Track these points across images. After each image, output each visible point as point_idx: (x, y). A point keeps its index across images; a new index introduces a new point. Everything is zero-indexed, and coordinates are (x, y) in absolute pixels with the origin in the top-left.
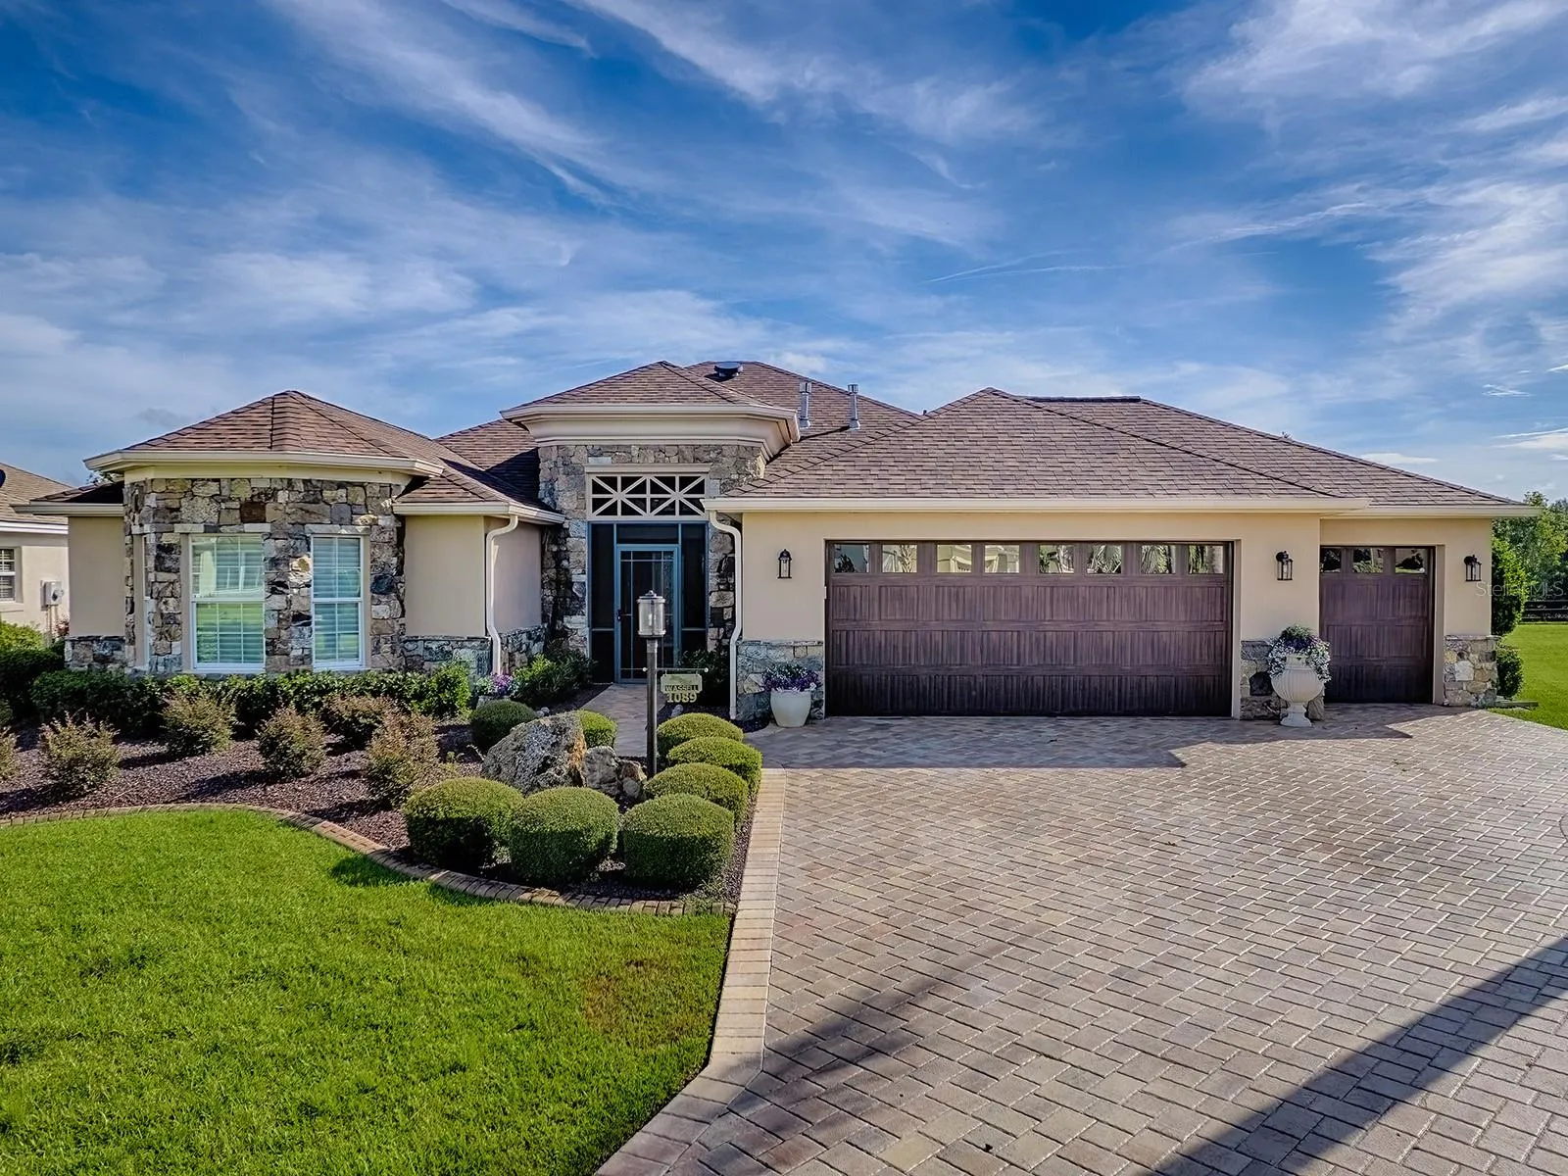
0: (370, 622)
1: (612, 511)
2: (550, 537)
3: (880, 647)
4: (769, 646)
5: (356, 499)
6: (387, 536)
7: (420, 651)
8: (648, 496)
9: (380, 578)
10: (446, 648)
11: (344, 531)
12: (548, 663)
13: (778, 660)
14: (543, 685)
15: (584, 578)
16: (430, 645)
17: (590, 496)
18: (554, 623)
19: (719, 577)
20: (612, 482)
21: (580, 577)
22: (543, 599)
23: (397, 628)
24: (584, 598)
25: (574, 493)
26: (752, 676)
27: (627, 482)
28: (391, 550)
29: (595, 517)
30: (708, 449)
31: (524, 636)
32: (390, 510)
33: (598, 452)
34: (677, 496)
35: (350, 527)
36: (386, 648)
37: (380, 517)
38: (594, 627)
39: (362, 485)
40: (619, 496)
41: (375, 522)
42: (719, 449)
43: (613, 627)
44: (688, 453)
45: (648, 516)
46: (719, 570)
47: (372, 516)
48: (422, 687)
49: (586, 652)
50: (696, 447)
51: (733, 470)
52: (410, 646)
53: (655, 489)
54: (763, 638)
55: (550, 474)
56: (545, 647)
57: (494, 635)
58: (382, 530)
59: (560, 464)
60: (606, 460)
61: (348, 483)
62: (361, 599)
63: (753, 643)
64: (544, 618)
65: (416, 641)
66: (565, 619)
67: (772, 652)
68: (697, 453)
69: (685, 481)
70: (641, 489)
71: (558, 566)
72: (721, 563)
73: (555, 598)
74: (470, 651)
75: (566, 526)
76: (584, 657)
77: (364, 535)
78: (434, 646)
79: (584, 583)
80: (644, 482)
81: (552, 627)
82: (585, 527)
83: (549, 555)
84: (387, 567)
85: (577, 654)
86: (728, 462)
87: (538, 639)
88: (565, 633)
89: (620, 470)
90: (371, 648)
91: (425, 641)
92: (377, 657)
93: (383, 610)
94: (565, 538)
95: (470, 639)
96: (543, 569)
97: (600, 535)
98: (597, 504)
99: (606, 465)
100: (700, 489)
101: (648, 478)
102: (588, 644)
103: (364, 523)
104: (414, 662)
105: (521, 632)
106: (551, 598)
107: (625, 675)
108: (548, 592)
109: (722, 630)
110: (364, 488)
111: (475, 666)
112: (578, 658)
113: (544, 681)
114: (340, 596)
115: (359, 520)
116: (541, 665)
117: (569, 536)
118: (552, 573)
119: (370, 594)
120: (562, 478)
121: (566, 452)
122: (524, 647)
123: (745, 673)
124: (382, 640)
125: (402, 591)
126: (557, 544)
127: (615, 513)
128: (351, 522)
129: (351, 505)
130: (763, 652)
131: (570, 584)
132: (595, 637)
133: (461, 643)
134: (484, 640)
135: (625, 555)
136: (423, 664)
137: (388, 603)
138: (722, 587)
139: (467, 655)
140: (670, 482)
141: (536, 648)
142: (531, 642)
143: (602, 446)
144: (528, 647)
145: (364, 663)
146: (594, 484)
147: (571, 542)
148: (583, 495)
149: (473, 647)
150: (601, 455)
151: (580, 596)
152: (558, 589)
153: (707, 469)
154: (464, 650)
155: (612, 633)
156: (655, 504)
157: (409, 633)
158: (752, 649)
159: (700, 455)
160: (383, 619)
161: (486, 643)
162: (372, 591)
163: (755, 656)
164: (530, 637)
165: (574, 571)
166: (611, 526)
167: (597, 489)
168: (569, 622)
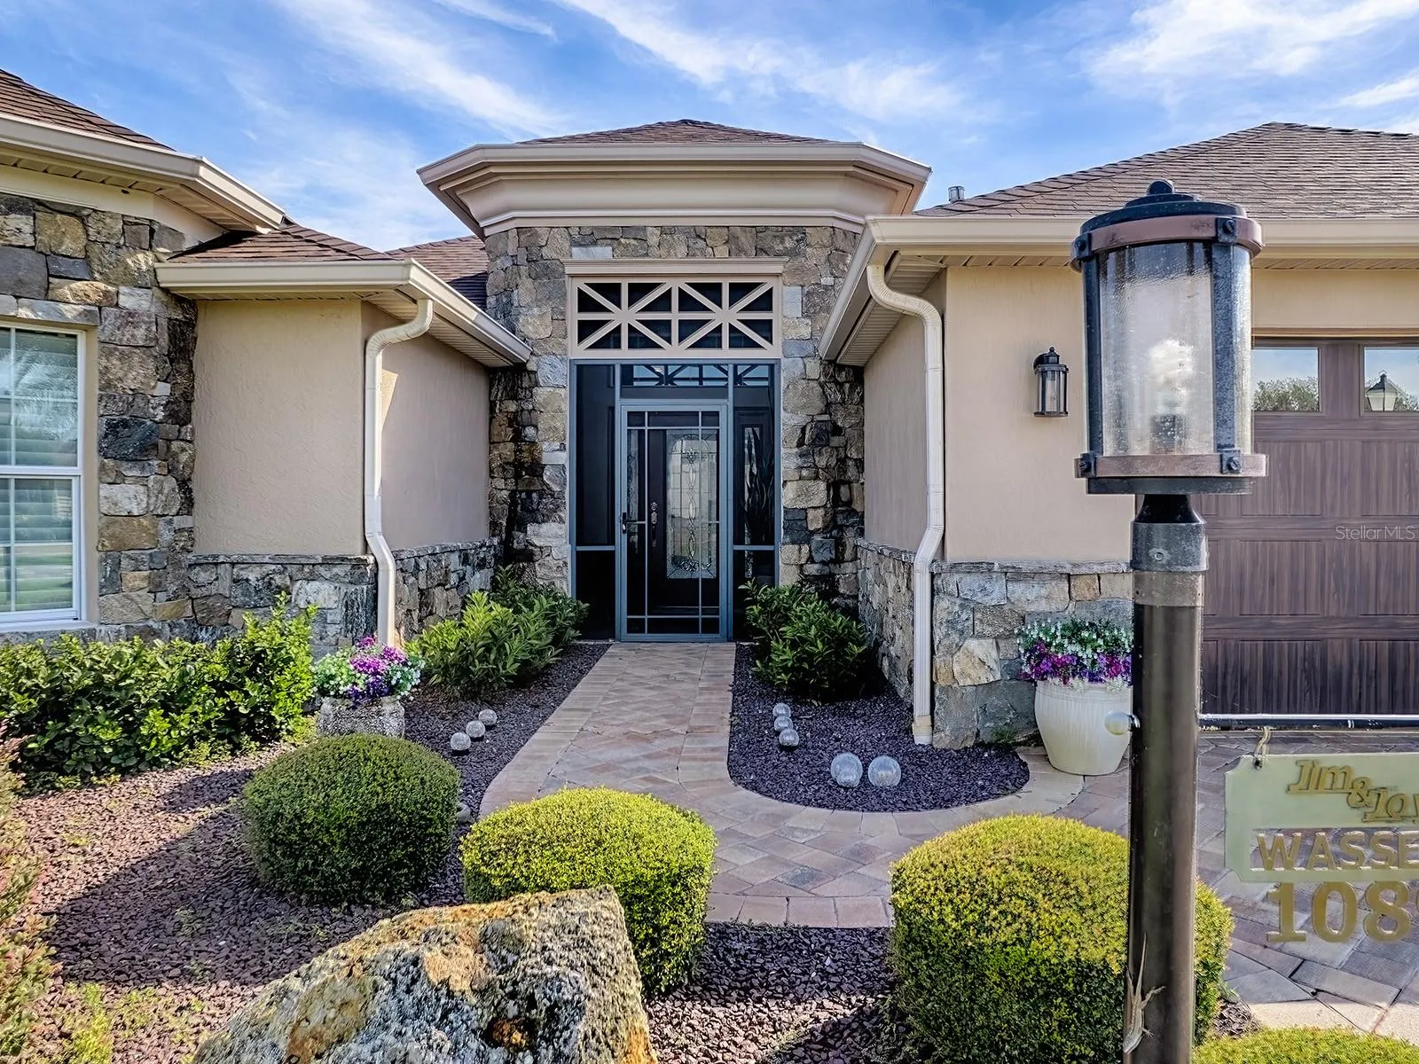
0: (96, 523)
1: (612, 341)
2: (505, 388)
3: (1242, 576)
4: (1014, 574)
5: (61, 243)
6: (140, 333)
7: (224, 586)
8: (675, 316)
9: (125, 424)
10: (278, 580)
11: (24, 313)
12: (498, 609)
13: (1031, 608)
14: (484, 659)
15: (563, 458)
16: (244, 574)
17: (574, 316)
18: (510, 538)
19: (801, 456)
20: (611, 291)
21: (557, 457)
22: (491, 497)
23: (167, 536)
24: (562, 492)
25: (547, 309)
26: (972, 644)
27: (638, 291)
28: (151, 365)
29: (582, 352)
30: (781, 232)
31: (455, 558)
32: (149, 277)
33: (589, 238)
34: (726, 316)
35: (43, 304)
36: (135, 579)
37: (123, 289)
38: (579, 543)
39: (75, 213)
40: (624, 316)
41: (110, 300)
42: (800, 233)
43: (613, 543)
44: (746, 241)
45: (675, 351)
46: (800, 444)
47: (102, 286)
48: (184, 674)
49: (566, 586)
50: (759, 231)
51: (824, 269)
52: (203, 576)
53: (687, 303)
54: (999, 554)
55: (506, 279)
56: (494, 580)
57: (382, 552)
58: (130, 317)
59: (522, 259)
60: (603, 252)
61: (40, 203)
62: (78, 470)
63: (975, 567)
64: (494, 525)
65: (216, 564)
66: (530, 528)
67: (1018, 589)
68: (763, 240)
69: (739, 290)
70: (663, 303)
71: (518, 438)
72: (803, 430)
73: (513, 494)
74: (326, 588)
75: (531, 366)
76: (564, 598)
77: (86, 329)
78: (253, 575)
79: (564, 466)
80: (668, 294)
81: (507, 543)
82: (564, 369)
83: (501, 418)
84: (140, 402)
85: (551, 594)
86: (814, 255)
87: (482, 565)
88: (527, 555)
89: (627, 270)
90: (97, 579)
91: (233, 564)
92: (113, 600)
93: (130, 497)
94: (530, 389)
95: (328, 562)
96: (492, 443)
97: (589, 382)
98: (585, 329)
99: (601, 261)
100: (765, 302)
101: (674, 285)
102: (569, 573)
103: (82, 299)
104: (210, 610)
105: (445, 551)
106: (505, 494)
107: (635, 627)
108: (500, 483)
109: (805, 549)
110: (82, 220)
111: (339, 618)
112: (555, 599)
113: (488, 649)
114: (18, 462)
115: (66, 289)
116: (482, 614)
117: (537, 384)
118: (507, 450)
119: (96, 460)
120: (527, 283)
121: (533, 240)
122: (454, 579)
123: (955, 637)
124: (124, 563)
125: (184, 457)
126: (515, 397)
127: (618, 346)
128: (46, 293)
129: (49, 255)
130: (996, 592)
131: (536, 468)
132: (582, 561)
133: (311, 569)
134: (360, 563)
135: (635, 418)
136: (228, 614)
137: (142, 480)
138: (805, 473)
139: (322, 594)
140: (712, 291)
141: (479, 579)
142: (469, 568)
143: (597, 228)
144: (462, 579)
145: (84, 616)
146: (582, 295)
147: (541, 394)
148: (562, 313)
149: (334, 579)
150: (595, 243)
151: (556, 488)
152: (517, 476)
153: (778, 269)
154: (315, 585)
155: (612, 554)
156: (687, 328)
157: (203, 549)
158: (970, 583)
159: (766, 244)
160: (130, 515)
161: (361, 571)
162: (103, 453)
163: (979, 598)
164: (465, 560)
165: (545, 446)
166: (609, 368)
167: (586, 303)
168: (537, 535)
